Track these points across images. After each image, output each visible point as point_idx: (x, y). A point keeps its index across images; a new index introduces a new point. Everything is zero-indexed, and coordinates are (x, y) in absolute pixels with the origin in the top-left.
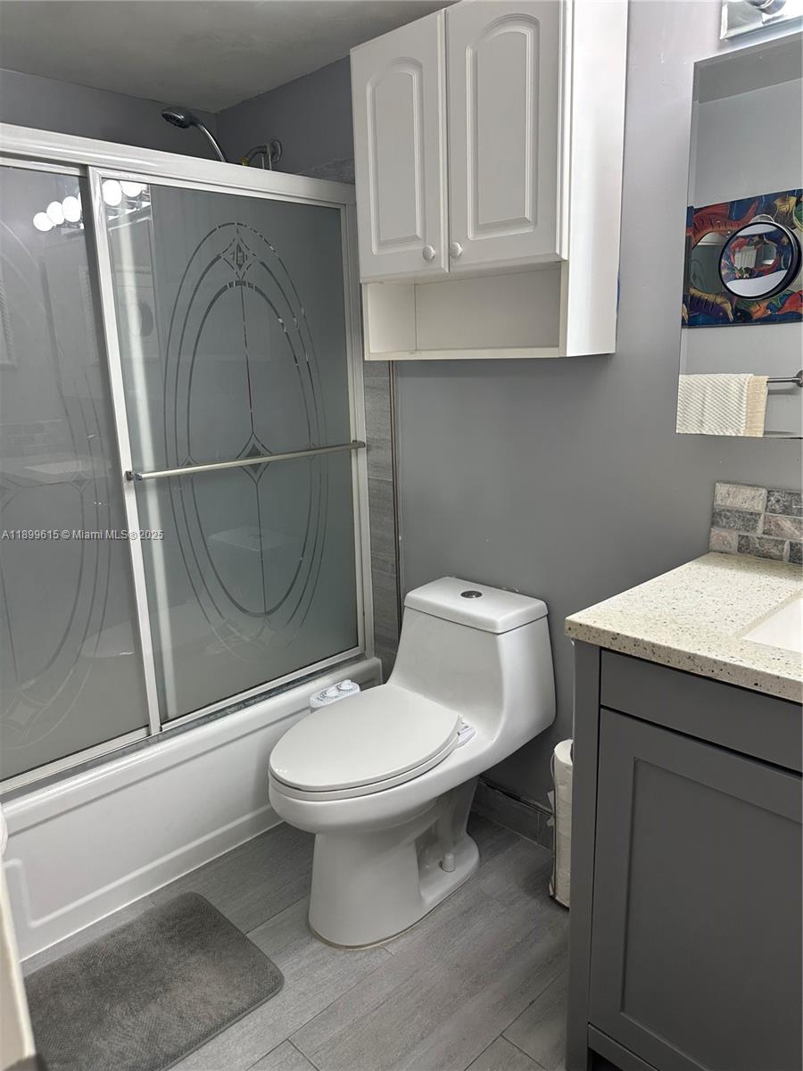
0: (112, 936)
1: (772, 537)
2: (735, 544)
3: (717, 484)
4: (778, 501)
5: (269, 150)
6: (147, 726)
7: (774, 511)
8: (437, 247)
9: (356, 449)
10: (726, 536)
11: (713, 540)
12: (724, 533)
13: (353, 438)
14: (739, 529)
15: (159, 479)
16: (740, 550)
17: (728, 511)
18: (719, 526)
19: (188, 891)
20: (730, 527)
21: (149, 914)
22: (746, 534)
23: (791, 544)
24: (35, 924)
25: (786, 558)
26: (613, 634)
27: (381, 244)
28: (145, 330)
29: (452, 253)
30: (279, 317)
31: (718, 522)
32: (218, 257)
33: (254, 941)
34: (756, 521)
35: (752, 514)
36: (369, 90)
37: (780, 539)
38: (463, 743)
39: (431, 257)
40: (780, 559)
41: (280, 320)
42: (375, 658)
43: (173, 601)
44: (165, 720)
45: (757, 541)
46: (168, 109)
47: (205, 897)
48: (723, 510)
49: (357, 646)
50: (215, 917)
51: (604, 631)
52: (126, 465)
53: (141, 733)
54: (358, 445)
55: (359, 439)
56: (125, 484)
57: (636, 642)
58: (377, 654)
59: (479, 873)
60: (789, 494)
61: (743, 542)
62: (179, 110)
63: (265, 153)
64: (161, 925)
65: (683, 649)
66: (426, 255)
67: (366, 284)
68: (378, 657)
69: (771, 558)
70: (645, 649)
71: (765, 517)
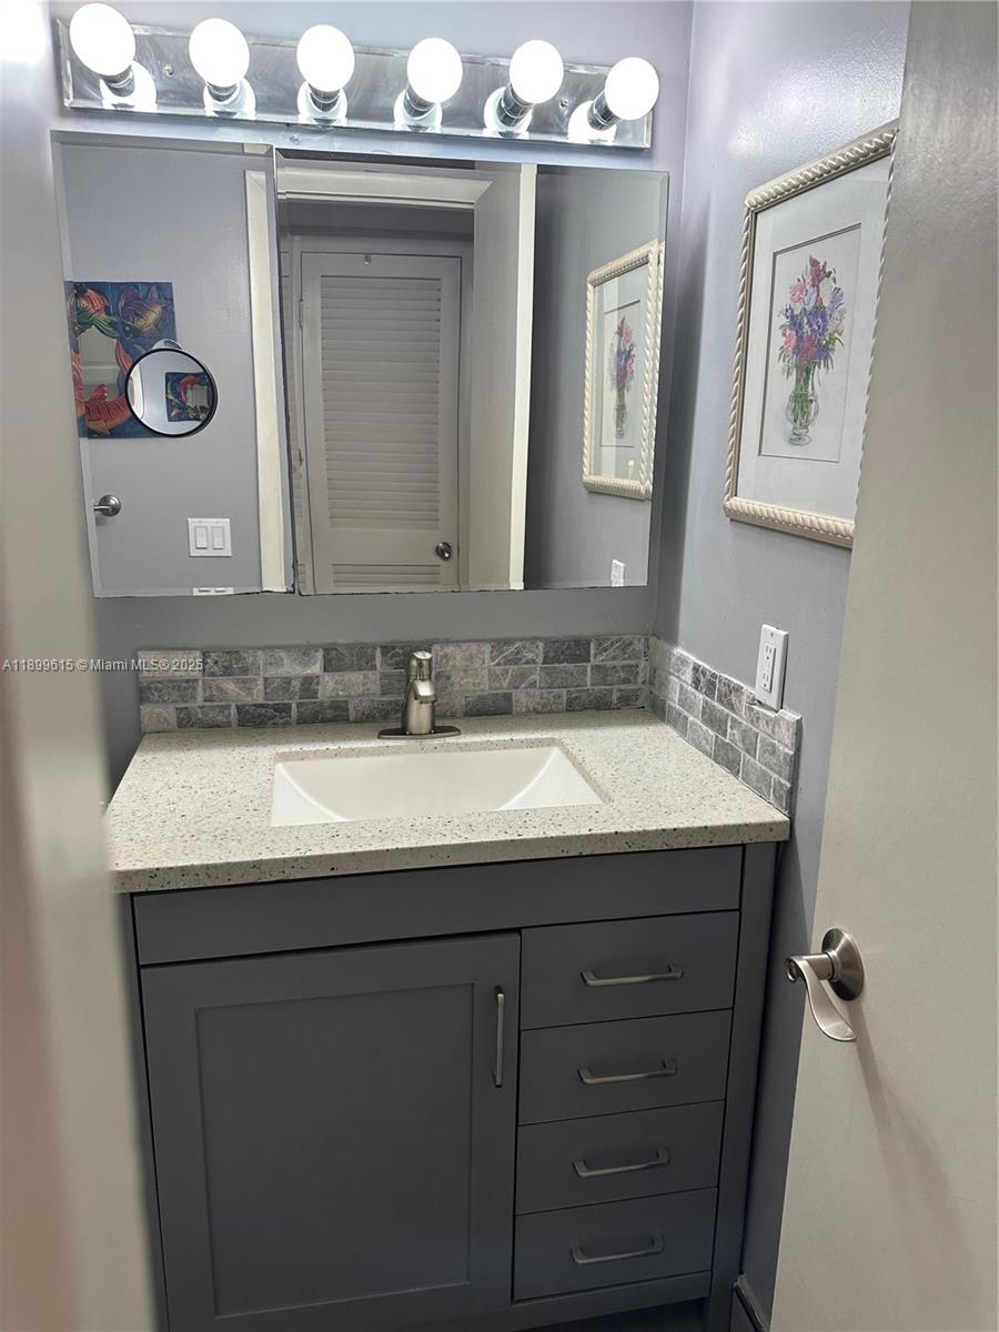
1: (215, 704)
2: (173, 718)
3: (139, 653)
4: (216, 662)
7: (213, 674)
10: (159, 712)
11: (145, 719)
12: (158, 709)
14: (176, 701)
16: (180, 724)
17: (159, 682)
18: (152, 702)
20: (164, 701)
22: (183, 705)
23: (238, 707)
25: (234, 725)
26: (151, 871)
31: (148, 698)
34: (195, 689)
35: (187, 681)
37: (223, 703)
40: (229, 725)
45: (199, 711)
48: (153, 683)
51: (137, 872)
57: (184, 871)
60: (227, 653)
61: (182, 715)
65: (245, 859)
69: (218, 726)
70: (197, 875)
71: (204, 683)
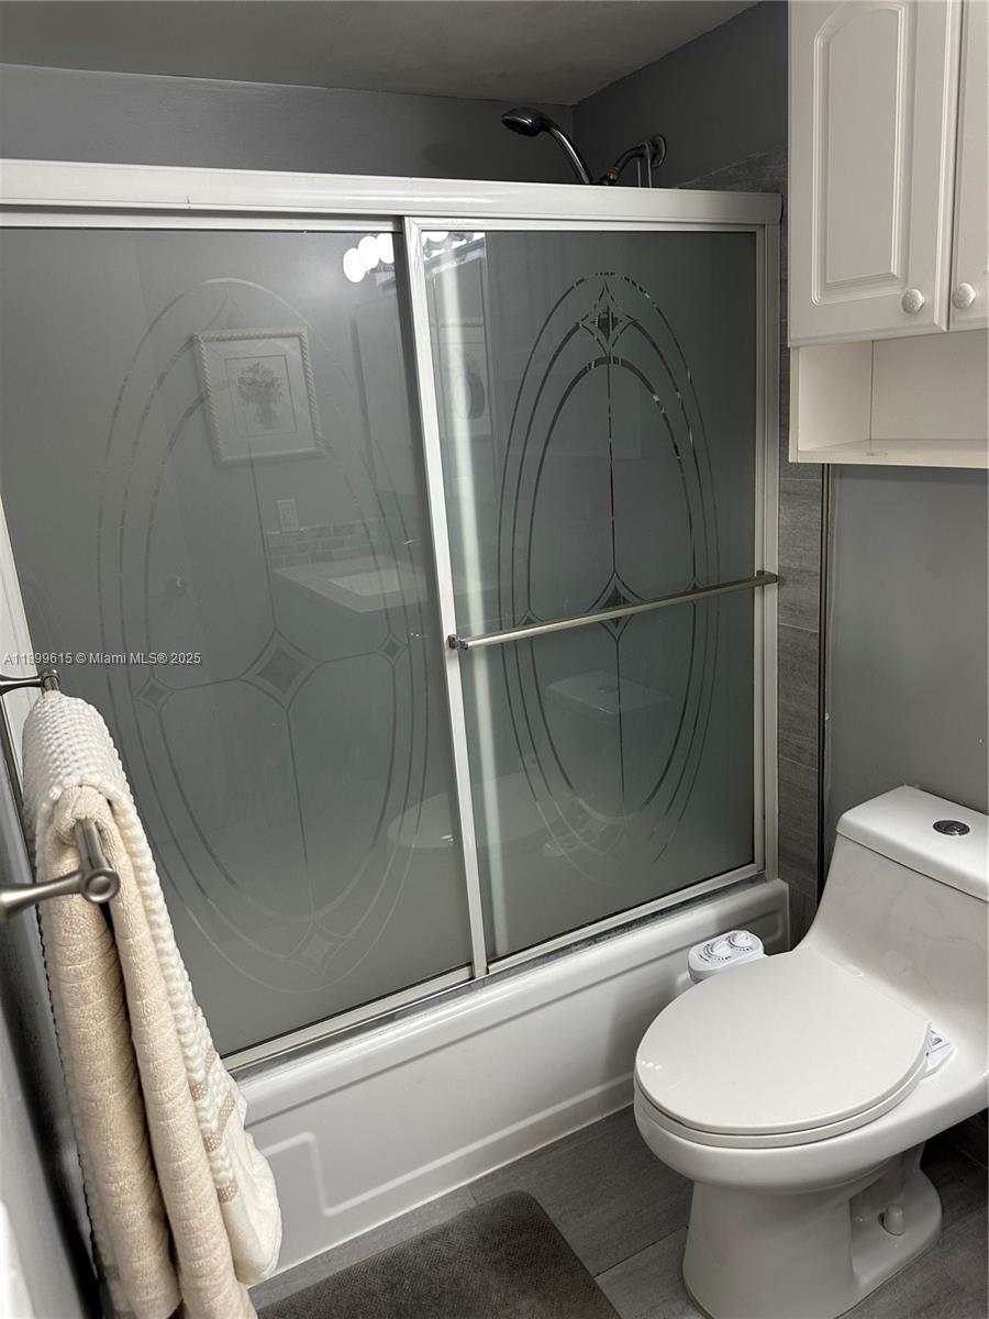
0: (423, 1243)
5: (648, 152)
6: (470, 964)
8: (928, 289)
9: (763, 585)
13: (758, 568)
15: (490, 648)
19: (518, 1188)
21: (469, 1216)
24: (330, 1212)
27: (826, 288)
28: (475, 411)
29: (955, 300)
30: (653, 392)
32: (577, 327)
33: (606, 1292)
36: (818, 43)
38: (934, 1071)
39: (917, 308)
41: (656, 398)
42: (779, 880)
43: (502, 770)
44: (492, 958)
46: (512, 112)
47: (539, 1202)
49: (753, 862)
50: (554, 1242)
52: (449, 628)
53: (464, 973)
54: (765, 578)
55: (768, 569)
56: (447, 652)
58: (782, 875)
59: (941, 1242)
62: (526, 112)
63: (642, 156)
64: (483, 1239)
66: (907, 305)
67: (798, 348)
68: (783, 879)
